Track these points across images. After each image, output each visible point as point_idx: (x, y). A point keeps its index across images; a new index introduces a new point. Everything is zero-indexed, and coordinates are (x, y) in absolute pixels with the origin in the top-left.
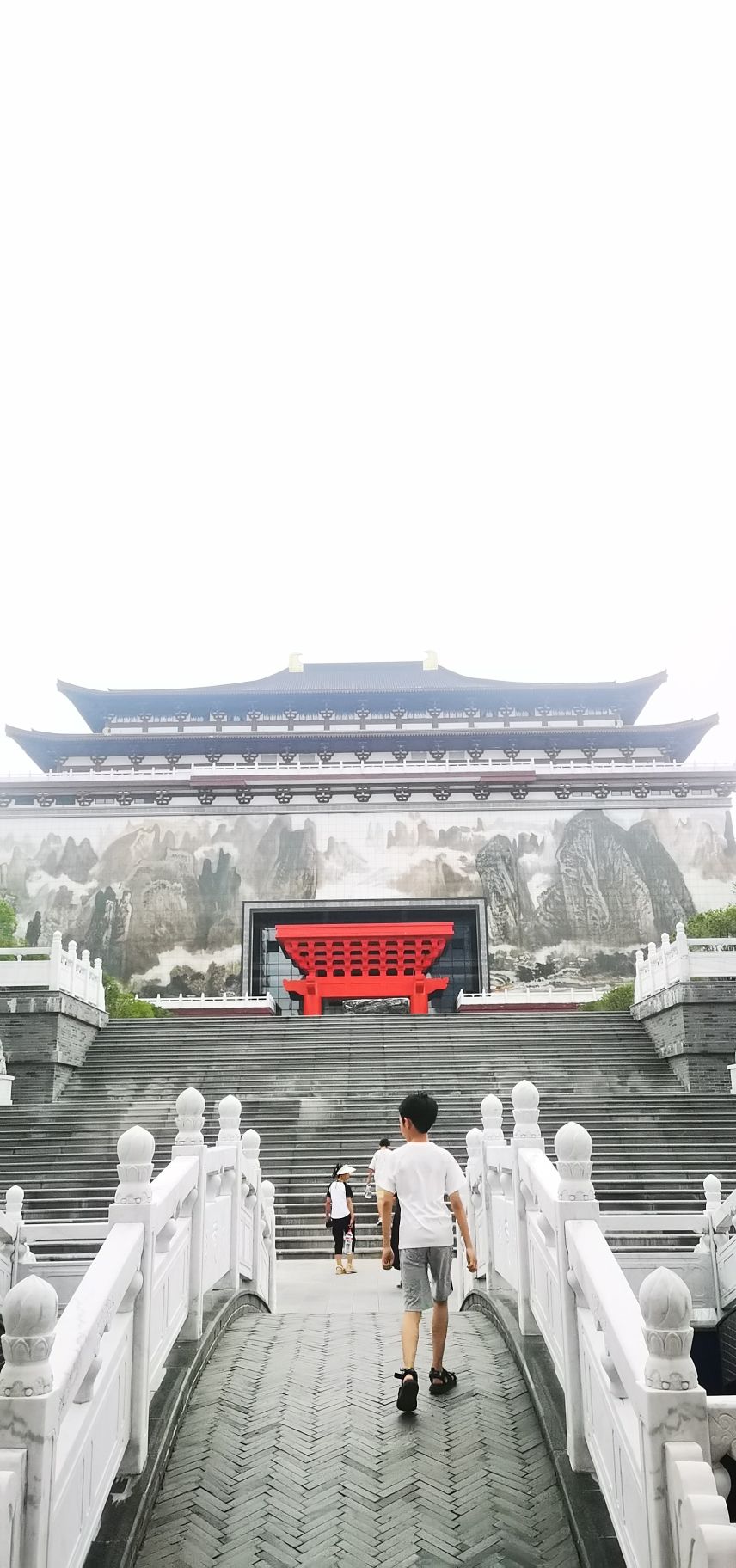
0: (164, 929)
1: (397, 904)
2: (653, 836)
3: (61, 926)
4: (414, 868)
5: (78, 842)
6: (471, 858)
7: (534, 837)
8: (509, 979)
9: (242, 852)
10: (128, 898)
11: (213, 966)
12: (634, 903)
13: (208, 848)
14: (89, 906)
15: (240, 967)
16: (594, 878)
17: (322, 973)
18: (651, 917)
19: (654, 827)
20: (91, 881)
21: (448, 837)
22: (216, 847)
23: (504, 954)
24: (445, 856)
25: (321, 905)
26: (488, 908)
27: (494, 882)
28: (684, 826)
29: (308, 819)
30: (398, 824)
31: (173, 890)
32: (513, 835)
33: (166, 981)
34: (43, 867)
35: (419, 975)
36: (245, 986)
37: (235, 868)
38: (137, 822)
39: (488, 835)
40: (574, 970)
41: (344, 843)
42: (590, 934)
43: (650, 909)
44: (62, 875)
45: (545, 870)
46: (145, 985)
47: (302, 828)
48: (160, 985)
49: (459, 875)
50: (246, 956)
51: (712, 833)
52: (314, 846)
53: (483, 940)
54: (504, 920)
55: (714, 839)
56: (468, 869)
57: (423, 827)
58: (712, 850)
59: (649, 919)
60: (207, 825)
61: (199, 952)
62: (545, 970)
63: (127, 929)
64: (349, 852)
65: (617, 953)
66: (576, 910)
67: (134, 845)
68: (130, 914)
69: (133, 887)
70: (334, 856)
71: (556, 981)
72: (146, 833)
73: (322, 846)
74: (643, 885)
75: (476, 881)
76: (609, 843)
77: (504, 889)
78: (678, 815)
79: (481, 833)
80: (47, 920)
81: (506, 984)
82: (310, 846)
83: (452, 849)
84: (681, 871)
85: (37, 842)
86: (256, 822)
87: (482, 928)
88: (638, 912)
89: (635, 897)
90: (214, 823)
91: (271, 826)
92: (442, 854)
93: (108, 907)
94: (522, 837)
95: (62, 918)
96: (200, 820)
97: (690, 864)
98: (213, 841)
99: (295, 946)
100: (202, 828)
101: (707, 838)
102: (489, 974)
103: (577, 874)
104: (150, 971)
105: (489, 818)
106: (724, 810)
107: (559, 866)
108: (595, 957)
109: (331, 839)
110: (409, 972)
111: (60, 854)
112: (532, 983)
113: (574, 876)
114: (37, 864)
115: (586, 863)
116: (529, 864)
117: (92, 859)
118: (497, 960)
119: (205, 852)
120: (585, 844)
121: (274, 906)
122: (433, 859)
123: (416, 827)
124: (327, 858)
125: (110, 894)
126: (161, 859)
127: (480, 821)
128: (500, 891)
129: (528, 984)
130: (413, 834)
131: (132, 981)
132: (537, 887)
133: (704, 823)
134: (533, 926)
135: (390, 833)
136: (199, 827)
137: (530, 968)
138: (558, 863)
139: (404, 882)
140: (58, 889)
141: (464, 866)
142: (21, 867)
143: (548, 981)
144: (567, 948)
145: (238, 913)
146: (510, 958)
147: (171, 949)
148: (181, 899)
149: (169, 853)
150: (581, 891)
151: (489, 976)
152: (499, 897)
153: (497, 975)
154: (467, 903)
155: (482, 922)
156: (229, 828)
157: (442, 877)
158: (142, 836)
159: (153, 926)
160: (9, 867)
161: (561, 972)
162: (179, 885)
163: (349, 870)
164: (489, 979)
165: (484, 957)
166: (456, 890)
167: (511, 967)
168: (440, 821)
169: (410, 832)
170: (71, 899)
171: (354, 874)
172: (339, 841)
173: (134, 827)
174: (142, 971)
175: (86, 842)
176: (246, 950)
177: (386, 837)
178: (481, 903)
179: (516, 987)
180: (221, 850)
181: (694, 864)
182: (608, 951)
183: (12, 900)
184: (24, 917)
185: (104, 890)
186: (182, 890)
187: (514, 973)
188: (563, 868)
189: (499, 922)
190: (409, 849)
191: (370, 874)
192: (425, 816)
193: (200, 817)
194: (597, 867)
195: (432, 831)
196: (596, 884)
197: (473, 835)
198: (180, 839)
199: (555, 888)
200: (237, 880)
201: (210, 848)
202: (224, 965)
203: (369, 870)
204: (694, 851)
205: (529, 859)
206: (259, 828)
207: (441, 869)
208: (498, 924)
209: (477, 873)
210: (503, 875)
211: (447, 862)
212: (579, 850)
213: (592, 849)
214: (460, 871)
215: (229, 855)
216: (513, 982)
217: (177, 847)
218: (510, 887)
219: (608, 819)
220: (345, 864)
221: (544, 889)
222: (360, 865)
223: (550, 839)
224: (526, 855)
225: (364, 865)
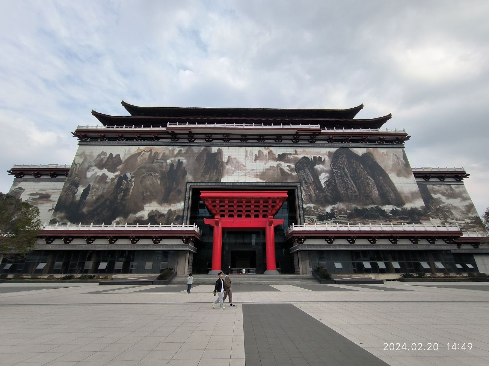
0: (148, 193)
1: (259, 184)
2: (372, 159)
3: (99, 191)
4: (267, 169)
5: (114, 155)
6: (292, 166)
7: (320, 158)
8: (314, 220)
9: (188, 161)
10: (133, 179)
11: (170, 211)
12: (369, 187)
13: (173, 159)
14: (114, 182)
15: (183, 212)
16: (349, 175)
17: (223, 216)
18: (377, 193)
19: (372, 155)
20: (117, 172)
21: (282, 157)
22: (177, 159)
23: (311, 208)
24: (281, 165)
25: (223, 184)
26: (302, 187)
27: (304, 176)
28: (385, 155)
29: (219, 149)
30: (259, 151)
31: (155, 176)
32: (311, 157)
33: (146, 217)
34: (96, 166)
35: (270, 217)
36: (185, 221)
37: (184, 168)
38: (142, 148)
39: (300, 157)
40: (344, 216)
41: (235, 159)
42: (350, 200)
43: (376, 189)
44: (104, 169)
45: (326, 172)
46: (135, 219)
47: (216, 152)
48: (143, 219)
49: (287, 173)
50: (187, 206)
51: (398, 158)
52: (222, 159)
53: (300, 201)
54: (310, 193)
55: (399, 160)
56: (292, 170)
57: (270, 153)
58: (399, 165)
59: (376, 194)
60: (174, 150)
61: (164, 204)
63: (130, 193)
64: (237, 162)
65: (364, 209)
66: (342, 189)
67: (139, 157)
68: (133, 186)
69: (135, 175)
70: (230, 164)
71: (336, 221)
72: (146, 152)
73: (225, 159)
74: (371, 178)
75: (295, 176)
76: (353, 161)
77: (308, 179)
78: (382, 151)
79: (296, 156)
80: (93, 188)
81: (312, 222)
82: (220, 159)
83: (284, 162)
84: (386, 173)
85: (95, 155)
86: (196, 149)
87: (300, 196)
88: (371, 190)
89: (368, 184)
90: (177, 149)
91: (202, 150)
92: (279, 164)
93: (123, 183)
94: (315, 158)
95: (100, 188)
96: (171, 148)
97: (390, 170)
98: (176, 156)
99: (210, 203)
100: (171, 151)
101: (396, 160)
102: (304, 217)
103: (341, 173)
104: (139, 213)
105: (300, 150)
106: (401, 149)
107: (333, 170)
108: (353, 210)
109: (229, 157)
110: (264, 216)
111: (105, 160)
112: (325, 222)
113: (340, 175)
114: (93, 164)
115: (345, 169)
116: (319, 169)
117: (119, 162)
118: (307, 211)
119: (171, 161)
120: (343, 161)
121: (201, 184)
122: (275, 166)
123: (267, 153)
124: (227, 165)
125: (125, 177)
126: (151, 163)
127: (296, 151)
128: (306, 180)
129: (323, 222)
130: (266, 155)
131: (129, 217)
132: (323, 178)
133: (393, 154)
134: (323, 195)
135: (256, 155)
137: (323, 214)
139: (262, 175)
140: (101, 175)
141: (289, 169)
142: (86, 165)
143: (332, 221)
144: (340, 206)
145: (184, 188)
146: (313, 210)
147: (151, 202)
148: (158, 180)
149: (155, 161)
150: (343, 181)
152: (306, 183)
153: (308, 218)
154: (292, 185)
155: (300, 193)
156: (184, 151)
157: (280, 173)
158: (144, 153)
159: (143, 193)
160: (81, 165)
161: (338, 217)
162: (158, 174)
163: (237, 170)
164: (304, 220)
165: (301, 209)
166: (287, 179)
167: (314, 214)
168: (278, 151)
169: (265, 155)
170: (106, 179)
171: (239, 172)
172: (233, 158)
173: (140, 150)
174: (135, 212)
175: (118, 155)
176: (187, 204)
177: (254, 156)
178: (298, 185)
179: (317, 223)
180: (179, 160)
181: (392, 171)
182: (359, 207)
183: (78, 179)
184: (82, 187)
185: (122, 176)
186: (159, 177)
187: (315, 217)
188: (335, 171)
189: (307, 194)
190: (264, 162)
191: (246, 172)
192: (271, 148)
193: (171, 147)
194: (349, 170)
195: (275, 154)
196: (349, 177)
197: (293, 156)
198: (161, 155)
199: (331, 179)
200: (185, 173)
201: (174, 159)
202: (175, 211)
203: (246, 170)
204: (391, 165)
205: (318, 167)
206: (197, 151)
207: (279, 170)
208: (307, 195)
209: (296, 172)
210: (308, 174)
211: (282, 167)
212: (340, 163)
213: (346, 164)
214: (288, 171)
215: (182, 162)
216: (315, 221)
217: (159, 158)
218: (311, 179)
219: (351, 151)
220: (235, 167)
221: (326, 180)
222: (242, 168)
223: (327, 159)
224: (317, 165)
225: (244, 168)
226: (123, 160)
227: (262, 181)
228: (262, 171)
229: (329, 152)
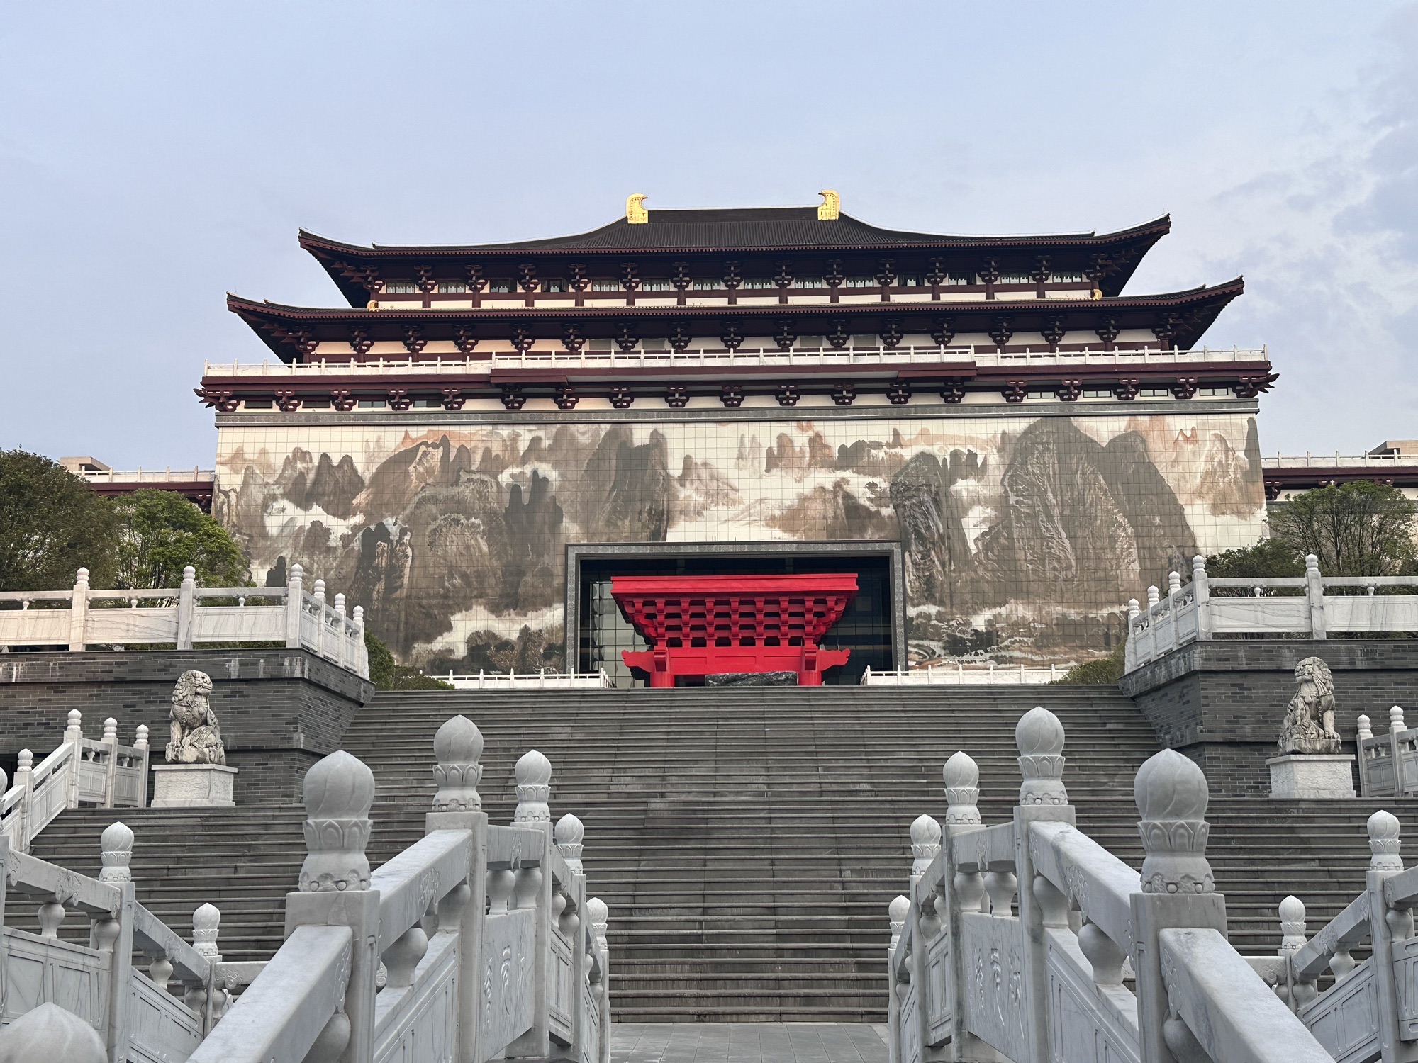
0: (457, 581)
1: (780, 548)
2: (1141, 455)
3: (315, 575)
4: (803, 499)
5: (336, 461)
6: (883, 484)
7: (972, 456)
8: (934, 652)
9: (562, 475)
10: (407, 538)
11: (525, 631)
12: (1113, 548)
13: (516, 470)
14: (353, 548)
15: (562, 634)
16: (1056, 512)
17: (675, 643)
18: (1136, 567)
19: (1144, 441)
20: (355, 515)
21: (852, 457)
22: (528, 469)
23: (928, 617)
24: (847, 482)
25: (674, 550)
26: (907, 555)
27: (915, 518)
28: (1187, 439)
29: (655, 431)
30: (781, 437)
31: (468, 527)
32: (941, 452)
33: (461, 651)
34: (286, 495)
35: (809, 645)
36: (570, 659)
37: (554, 498)
38: (418, 433)
39: (908, 453)
40: (1025, 639)
41: (705, 464)
42: (1049, 592)
43: (1135, 556)
44: (315, 506)
45: (987, 502)
46: (432, 656)
47: (647, 442)
48: (453, 657)
49: (867, 509)
50: (571, 618)
51: (1227, 450)
52: (665, 468)
53: (899, 598)
54: (929, 570)
55: (1230, 458)
56: (879, 499)
57: (816, 441)
58: (1225, 474)
59: (1132, 569)
60: (515, 438)
61: (505, 613)
62: (984, 641)
63: (406, 581)
64: (712, 477)
65: (1086, 617)
66: (1029, 558)
67: (414, 465)
68: (410, 559)
69: (412, 523)
70: (692, 483)
71: (999, 654)
72: (431, 449)
73: (675, 468)
74: (1125, 522)
75: (889, 517)
76: (1078, 463)
77: (928, 528)
78: (1180, 424)
79: (898, 450)
81: (930, 660)
82: (659, 468)
83: (858, 473)
84: (1182, 502)
85: (278, 460)
86: (583, 434)
87: (898, 582)
88: (1118, 560)
89: (1113, 539)
90: (526, 435)
91: (604, 440)
92: (843, 479)
93: (379, 550)
94: (955, 455)
95: (316, 566)
96: (505, 431)
97: (1193, 493)
98: (524, 460)
99: (638, 606)
100: (508, 443)
101: (1219, 456)
102: (906, 645)
103: (1033, 506)
104: (439, 638)
105: (909, 429)
106: (1247, 416)
107: (1007, 496)
108: (1054, 622)
109: (687, 460)
110: (795, 642)
111: (311, 476)
112: (966, 657)
113: (1028, 511)
114: (278, 491)
115: (1046, 492)
116: (964, 494)
117: (356, 483)
118: (918, 626)
119: (512, 476)
120: (1044, 465)
121: (609, 550)
122: (829, 486)
123: (807, 445)
124: (683, 485)
125: (383, 532)
126: (452, 486)
127: (896, 434)
128: (923, 531)
129: (960, 659)
130: (802, 451)
131: (414, 652)
132: (974, 525)
133: (1215, 435)
134: (969, 579)
135: (770, 450)
136: (504, 441)
137: (964, 636)
138: (1006, 491)
139: (790, 518)
140: (308, 526)
141: (873, 496)
142: (257, 495)
143: (988, 655)
144: (1018, 610)
145: (559, 560)
146: (936, 622)
147: (468, 608)
148: (481, 541)
149: (464, 476)
150: (1036, 529)
151: (906, 648)
152: (921, 538)
153: (917, 646)
154: (877, 547)
155: (898, 574)
156: (546, 443)
157: (842, 512)
158: (425, 452)
159: (442, 578)
160: (239, 496)
161: (1006, 643)
162: (477, 521)
163: (712, 502)
164: (907, 652)
165: (899, 621)
166: (863, 529)
167: (937, 636)
168: (839, 434)
169: (798, 449)
170: (328, 540)
171: (720, 507)
172: (699, 462)
173: (413, 441)
174: (429, 638)
175: (347, 460)
176: (571, 610)
177: (764, 454)
178: (896, 548)
179: (944, 662)
180: (535, 473)
181: (1199, 494)
182: (1073, 614)
183: (244, 540)
184: (262, 564)
185: (373, 527)
186: (482, 528)
187: (940, 644)
188: (1013, 499)
189: (921, 574)
190: (797, 473)
191: (742, 507)
192: (818, 426)
193: (504, 427)
194: (1059, 497)
195: (829, 447)
196: (1057, 520)
197: (886, 453)
198: (478, 457)
199: (1000, 527)
200: (557, 515)
201: (519, 469)
202: (541, 631)
203: (740, 501)
204: (1199, 475)
205: (964, 487)
206: (587, 442)
207: (840, 501)
208: (919, 577)
209: (891, 506)
210: (928, 510)
211: (848, 490)
212: (1034, 474)
213: (1054, 474)
214: (867, 503)
215: (545, 480)
216: (939, 656)
217: (474, 468)
218: (937, 526)
219: (1077, 431)
220: (707, 494)
221: (984, 528)
222: (727, 495)
223: (994, 459)
224: (960, 481)
225: (733, 495)
226: (367, 478)
227: (787, 537)
228: (788, 503)
229: (1004, 433)
